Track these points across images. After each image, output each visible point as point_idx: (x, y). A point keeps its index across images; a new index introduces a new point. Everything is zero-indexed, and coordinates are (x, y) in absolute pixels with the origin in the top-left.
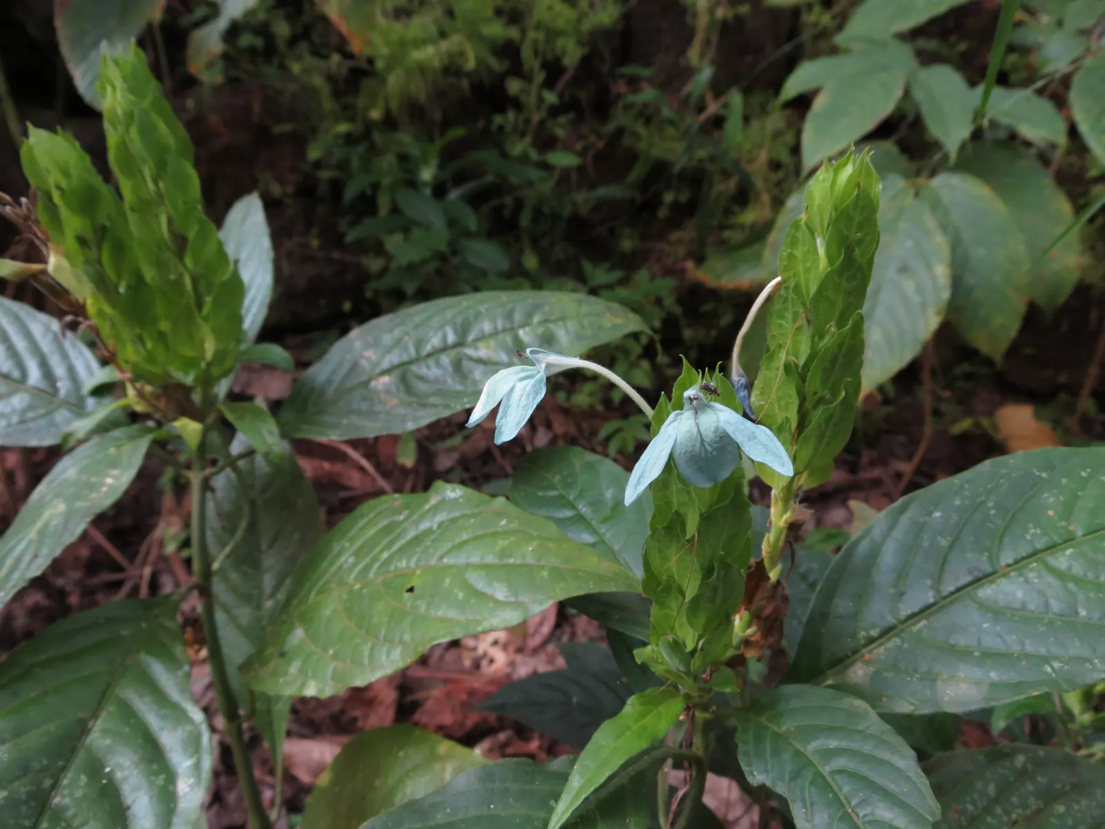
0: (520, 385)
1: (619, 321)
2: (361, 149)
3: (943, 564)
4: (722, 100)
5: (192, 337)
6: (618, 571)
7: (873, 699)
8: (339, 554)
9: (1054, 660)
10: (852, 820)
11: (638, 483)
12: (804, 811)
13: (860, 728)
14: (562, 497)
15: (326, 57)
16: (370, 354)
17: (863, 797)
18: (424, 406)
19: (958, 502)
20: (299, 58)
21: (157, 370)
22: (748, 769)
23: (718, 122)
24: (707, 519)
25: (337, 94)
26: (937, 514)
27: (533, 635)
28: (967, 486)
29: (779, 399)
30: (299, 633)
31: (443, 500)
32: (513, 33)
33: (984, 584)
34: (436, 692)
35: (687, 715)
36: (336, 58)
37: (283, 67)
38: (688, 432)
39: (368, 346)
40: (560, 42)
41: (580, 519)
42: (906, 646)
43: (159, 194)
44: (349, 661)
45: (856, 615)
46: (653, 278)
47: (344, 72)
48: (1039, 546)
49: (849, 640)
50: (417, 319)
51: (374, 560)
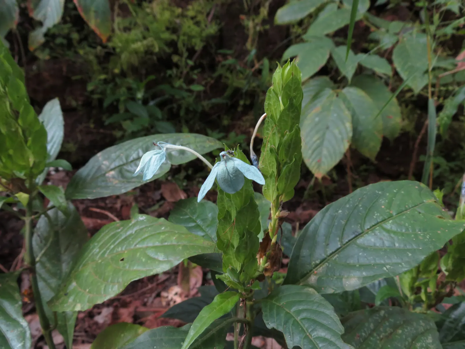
0: (154, 157)
1: (212, 144)
2: (111, 85)
3: (343, 231)
4: (261, 62)
5: (23, 157)
6: (212, 245)
7: (318, 289)
8: (93, 249)
9: (387, 265)
10: (309, 338)
11: (203, 192)
12: (289, 336)
13: (312, 299)
14: (190, 218)
15: (95, 48)
16: (106, 163)
17: (313, 328)
18: (129, 182)
19: (348, 206)
20: (83, 48)
21: (7, 171)
22: (267, 322)
23: (259, 72)
24: (240, 213)
25: (100, 63)
26: (340, 211)
27: (193, 289)
28: (351, 199)
29: (270, 163)
30: (74, 284)
31: (137, 221)
32: (174, 37)
33: (359, 237)
34: (150, 317)
35: (243, 303)
36: (99, 48)
37: (76, 53)
38: (222, 169)
39: (105, 159)
40: (194, 40)
41: (198, 227)
42: (330, 266)
43: (5, 93)
44: (95, 293)
45: (311, 255)
46: (237, 135)
47: (103, 54)
48: (379, 221)
49: (308, 266)
50: (127, 147)
51: (107, 249)
